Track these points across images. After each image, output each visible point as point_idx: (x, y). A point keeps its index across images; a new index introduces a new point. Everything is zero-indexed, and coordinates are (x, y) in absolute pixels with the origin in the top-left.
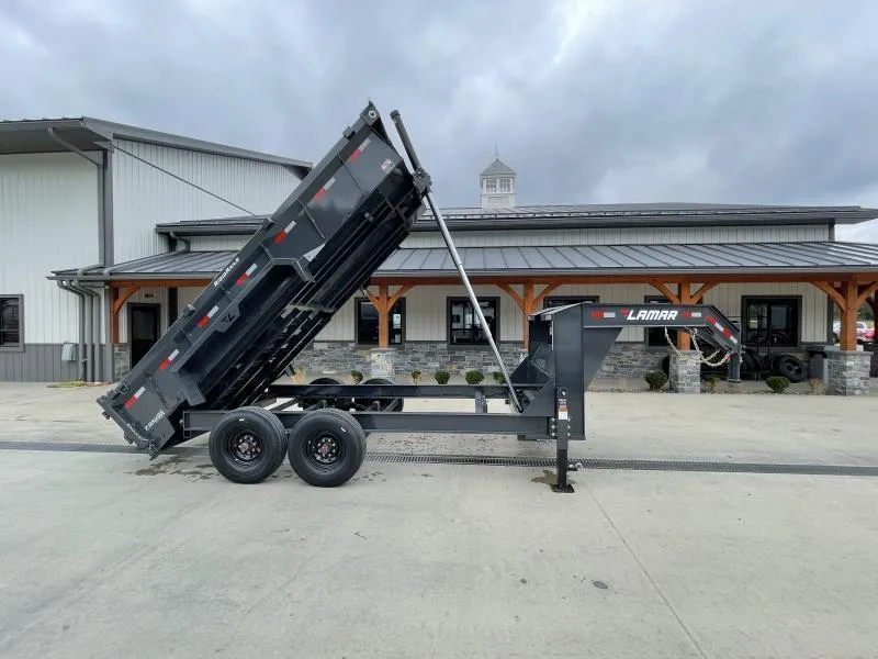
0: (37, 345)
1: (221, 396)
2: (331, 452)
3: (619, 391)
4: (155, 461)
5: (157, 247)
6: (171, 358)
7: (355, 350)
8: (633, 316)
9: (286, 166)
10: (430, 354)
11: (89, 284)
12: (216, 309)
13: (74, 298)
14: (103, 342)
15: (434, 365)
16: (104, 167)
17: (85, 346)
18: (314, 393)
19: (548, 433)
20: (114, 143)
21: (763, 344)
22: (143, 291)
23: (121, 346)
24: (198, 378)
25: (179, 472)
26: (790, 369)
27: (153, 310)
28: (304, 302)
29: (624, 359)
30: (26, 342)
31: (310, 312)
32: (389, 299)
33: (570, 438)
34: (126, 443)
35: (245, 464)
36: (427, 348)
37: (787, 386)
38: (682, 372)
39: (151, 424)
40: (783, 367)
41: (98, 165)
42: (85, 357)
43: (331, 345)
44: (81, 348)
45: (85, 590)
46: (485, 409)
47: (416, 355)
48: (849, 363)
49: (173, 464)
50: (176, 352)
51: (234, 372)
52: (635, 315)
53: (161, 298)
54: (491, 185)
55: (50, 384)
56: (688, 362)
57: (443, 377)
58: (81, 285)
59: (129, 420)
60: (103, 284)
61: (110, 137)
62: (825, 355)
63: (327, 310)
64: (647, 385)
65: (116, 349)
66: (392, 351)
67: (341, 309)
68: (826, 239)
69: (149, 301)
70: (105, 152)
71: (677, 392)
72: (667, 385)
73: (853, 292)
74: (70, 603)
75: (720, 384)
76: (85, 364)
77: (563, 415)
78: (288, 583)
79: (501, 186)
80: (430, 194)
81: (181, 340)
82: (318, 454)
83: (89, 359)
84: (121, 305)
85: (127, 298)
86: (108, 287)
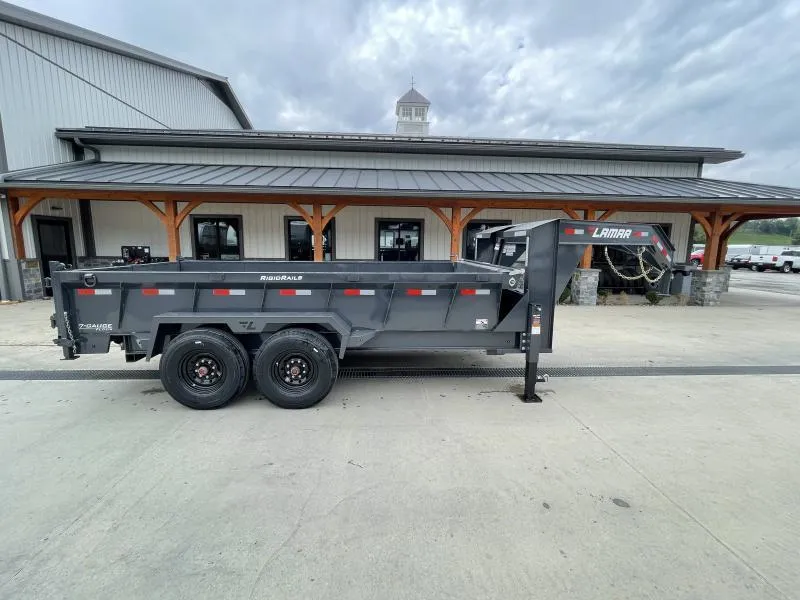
2: (301, 374)
5: (62, 155)
8: (597, 233)
9: (199, 78)
14: (6, 257)
19: (519, 347)
22: (48, 203)
23: (30, 262)
27: (66, 223)
32: (322, 218)
35: (203, 388)
37: (660, 299)
38: (583, 287)
48: (708, 280)
52: (599, 233)
53: (71, 211)
54: (407, 113)
56: (588, 279)
62: (685, 274)
65: (24, 266)
68: (695, 176)
69: (57, 213)
71: (577, 304)
72: (569, 299)
73: (718, 220)
77: (536, 330)
79: (416, 115)
82: (287, 375)
84: (23, 217)
85: (29, 210)
86: (3, 196)
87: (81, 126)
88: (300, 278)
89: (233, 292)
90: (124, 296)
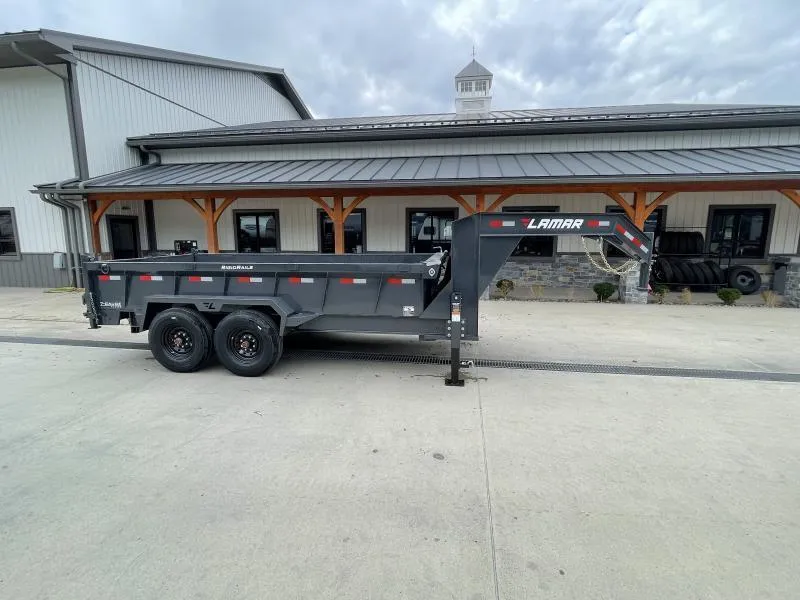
0: (32, 254)
2: (251, 347)
3: (566, 301)
5: (130, 161)
8: (533, 224)
9: (255, 73)
11: (68, 197)
13: (57, 211)
14: (87, 251)
16: (69, 81)
17: (72, 255)
19: (445, 334)
20: (76, 54)
21: (726, 256)
22: (119, 203)
27: (132, 221)
29: (580, 270)
30: (22, 251)
33: (464, 339)
35: (180, 355)
37: (738, 298)
41: (64, 79)
42: (73, 265)
44: (69, 256)
52: (536, 223)
53: (138, 209)
54: (466, 88)
55: (48, 289)
58: (61, 198)
60: (81, 197)
61: (70, 49)
62: (789, 267)
64: (596, 295)
69: (126, 213)
70: (68, 64)
72: (615, 295)
75: (668, 295)
76: (74, 271)
77: (456, 318)
79: (476, 90)
82: (241, 348)
83: (77, 267)
84: (100, 217)
85: (104, 210)
86: (85, 200)
87: (146, 133)
88: (251, 267)
89: (203, 279)
90: (128, 282)
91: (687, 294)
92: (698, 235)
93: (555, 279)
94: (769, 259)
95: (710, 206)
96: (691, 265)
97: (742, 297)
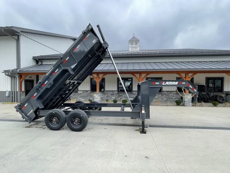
1: (49, 106)
2: (78, 122)
3: (167, 106)
4: (30, 124)
5: (33, 63)
6: (35, 95)
7: (90, 93)
8: (164, 83)
9: (71, 39)
10: (112, 95)
11: (13, 74)
12: (47, 81)
13: (9, 78)
14: (17, 91)
15: (113, 98)
16: (18, 40)
17: (12, 92)
18: (76, 106)
19: (140, 117)
20: (21, 33)
21: (212, 92)
22: (29, 76)
23: (23, 92)
24: (42, 101)
25: (37, 127)
26: (220, 99)
27: (32, 82)
28: (72, 80)
29: (170, 96)
31: (74, 82)
32: (99, 78)
33: (146, 118)
34: (22, 119)
35: (54, 125)
36: (111, 93)
38: (186, 100)
39: (29, 114)
40: (218, 99)
41: (16, 40)
42: (12, 95)
43: (83, 92)
45: (9, 156)
46: (123, 110)
47: (108, 95)
49: (35, 125)
50: (36, 94)
51: (52, 99)
52: (165, 83)
53: (34, 78)
54: (132, 44)
55: (3, 103)
56: (188, 97)
57: (115, 101)
58: (11, 74)
59: (23, 112)
60: (17, 74)
61: (19, 31)
63: (80, 82)
64: (176, 104)
65: (21, 93)
66: (100, 94)
67: (84, 81)
69: (31, 79)
70: (18, 36)
71: (185, 106)
72: (182, 104)
74: (5, 159)
75: (198, 104)
76: (12, 97)
77: (143, 112)
78: (63, 155)
79: (135, 44)
80: (108, 49)
81: (37, 90)
82: (75, 122)
83: (13, 96)
84: (22, 80)
85: (24, 78)
86: (19, 75)
91: (203, 103)
92: (203, 85)
93: (163, 99)
94: (224, 93)
95: (206, 77)
96: (202, 95)
97: (219, 104)
